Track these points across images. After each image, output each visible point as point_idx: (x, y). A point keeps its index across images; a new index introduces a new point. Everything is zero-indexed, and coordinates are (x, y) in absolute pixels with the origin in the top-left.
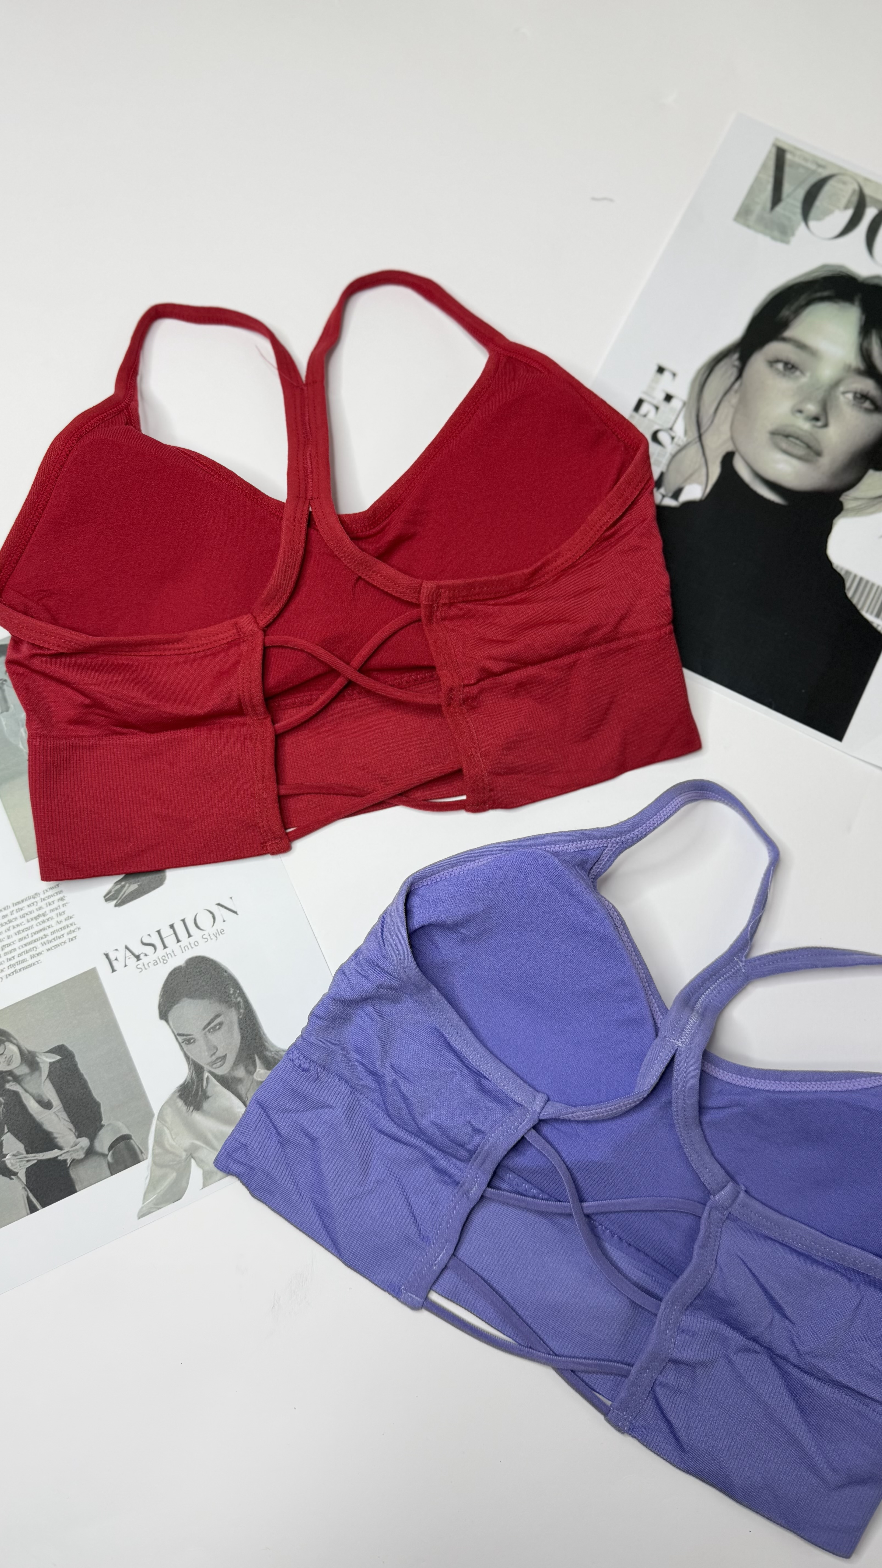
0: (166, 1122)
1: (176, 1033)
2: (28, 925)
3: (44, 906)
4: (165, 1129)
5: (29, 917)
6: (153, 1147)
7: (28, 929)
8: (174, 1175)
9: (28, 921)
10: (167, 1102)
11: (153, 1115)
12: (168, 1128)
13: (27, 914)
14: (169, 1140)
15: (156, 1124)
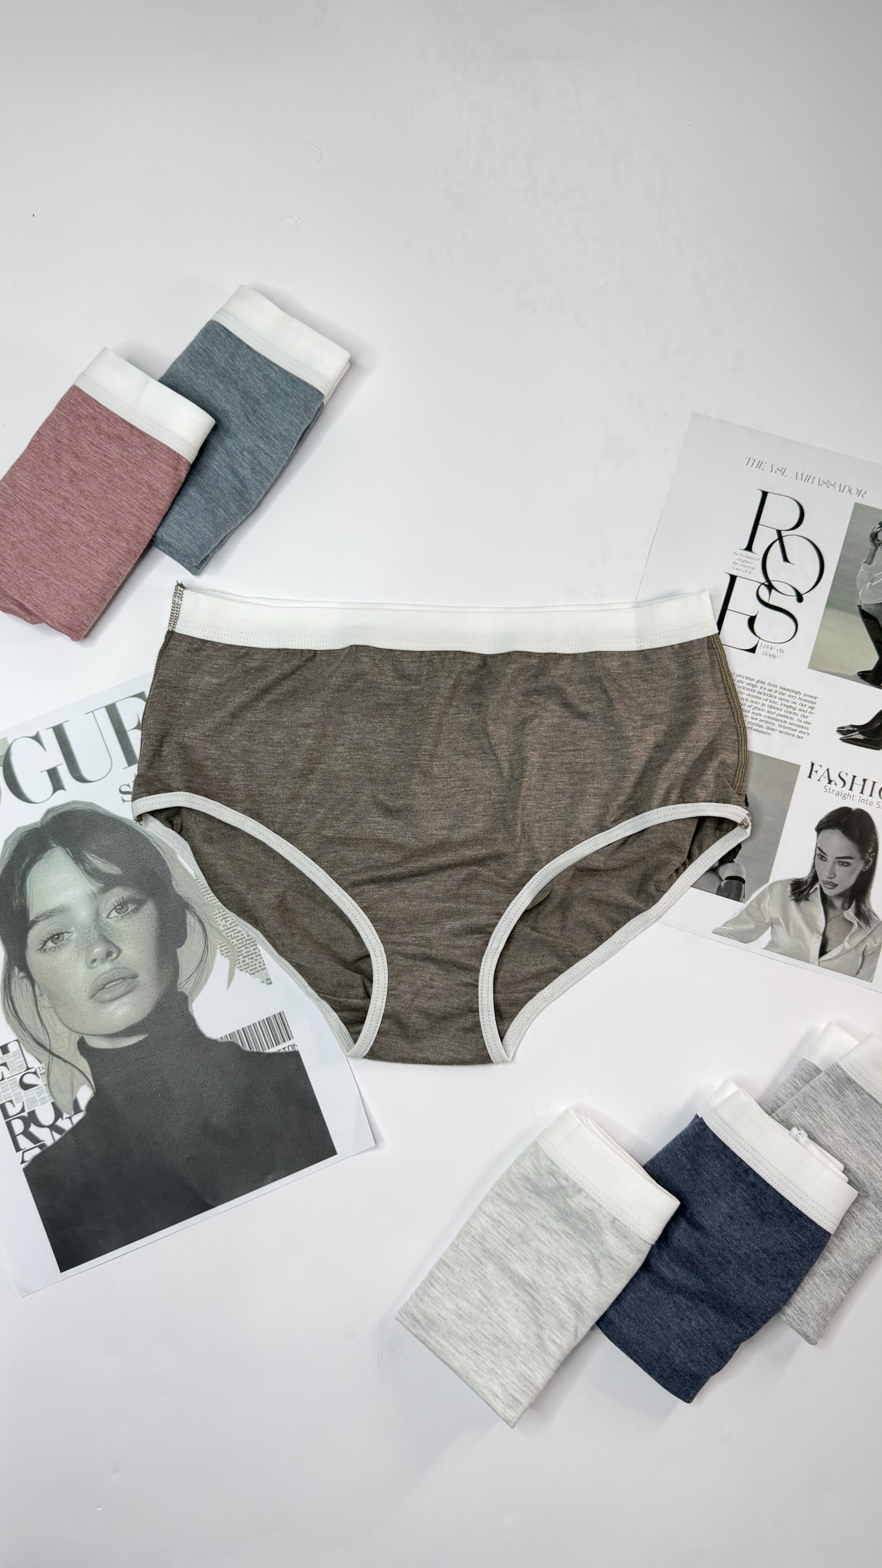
0: (772, 892)
1: (818, 846)
2: (779, 707)
3: (798, 704)
4: (769, 896)
5: (785, 703)
6: (754, 900)
7: (778, 709)
8: (753, 926)
9: (782, 705)
10: (781, 881)
11: (767, 882)
12: (770, 897)
13: (784, 700)
14: (765, 904)
15: (765, 889)
